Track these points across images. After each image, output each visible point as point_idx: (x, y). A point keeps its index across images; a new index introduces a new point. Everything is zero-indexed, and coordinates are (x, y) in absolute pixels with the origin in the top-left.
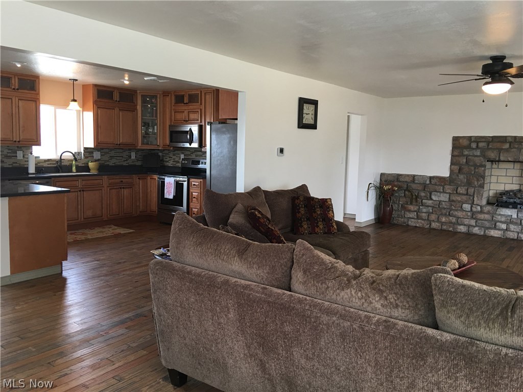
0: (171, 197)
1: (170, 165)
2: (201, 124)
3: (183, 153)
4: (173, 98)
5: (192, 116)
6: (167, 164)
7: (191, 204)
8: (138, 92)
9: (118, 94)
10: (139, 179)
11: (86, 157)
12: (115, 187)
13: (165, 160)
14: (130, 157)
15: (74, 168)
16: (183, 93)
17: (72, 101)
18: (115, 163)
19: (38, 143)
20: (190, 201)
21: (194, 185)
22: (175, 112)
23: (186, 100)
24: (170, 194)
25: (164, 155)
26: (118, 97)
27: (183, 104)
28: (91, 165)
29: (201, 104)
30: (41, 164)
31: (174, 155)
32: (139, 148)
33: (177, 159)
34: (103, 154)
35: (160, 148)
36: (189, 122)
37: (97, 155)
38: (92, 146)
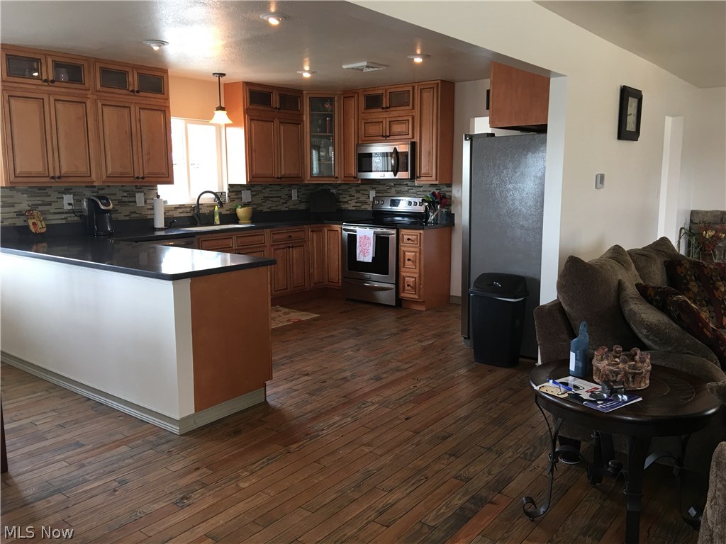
0: (368, 258)
1: (351, 208)
2: (413, 140)
3: (373, 189)
4: (362, 100)
5: (397, 128)
6: (346, 206)
7: (402, 269)
8: (305, 92)
9: (278, 97)
10: (313, 231)
11: (232, 200)
12: (282, 246)
13: (342, 200)
14: (290, 197)
15: (217, 218)
16: (380, 92)
17: (217, 109)
18: (270, 208)
19: (169, 180)
20: (401, 264)
21: (409, 239)
22: (365, 123)
23: (385, 103)
24: (365, 253)
25: (341, 192)
26: (278, 101)
27: (381, 110)
28: (241, 211)
29: (413, 108)
30: (171, 213)
31: (358, 192)
32: (306, 182)
33: (363, 198)
34: (254, 193)
35: (339, 182)
36: (391, 137)
37: (246, 196)
38: (243, 181)
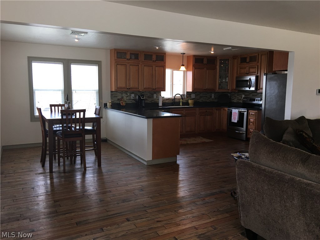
2: (257, 75)
3: (244, 94)
4: (239, 60)
5: (252, 70)
6: (233, 101)
7: (249, 126)
8: (218, 57)
9: (206, 60)
10: (216, 110)
11: (187, 97)
12: (203, 115)
13: (232, 98)
14: (211, 96)
15: (181, 103)
16: (246, 56)
17: (182, 66)
18: (202, 100)
19: (164, 90)
21: (251, 114)
22: (240, 68)
23: (248, 60)
24: (235, 119)
25: (231, 95)
27: (246, 63)
28: (190, 101)
29: (258, 62)
30: (165, 101)
31: (238, 95)
32: (217, 91)
33: (240, 98)
34: (196, 95)
35: (230, 91)
36: (249, 74)
37: (193, 96)
38: (191, 91)
